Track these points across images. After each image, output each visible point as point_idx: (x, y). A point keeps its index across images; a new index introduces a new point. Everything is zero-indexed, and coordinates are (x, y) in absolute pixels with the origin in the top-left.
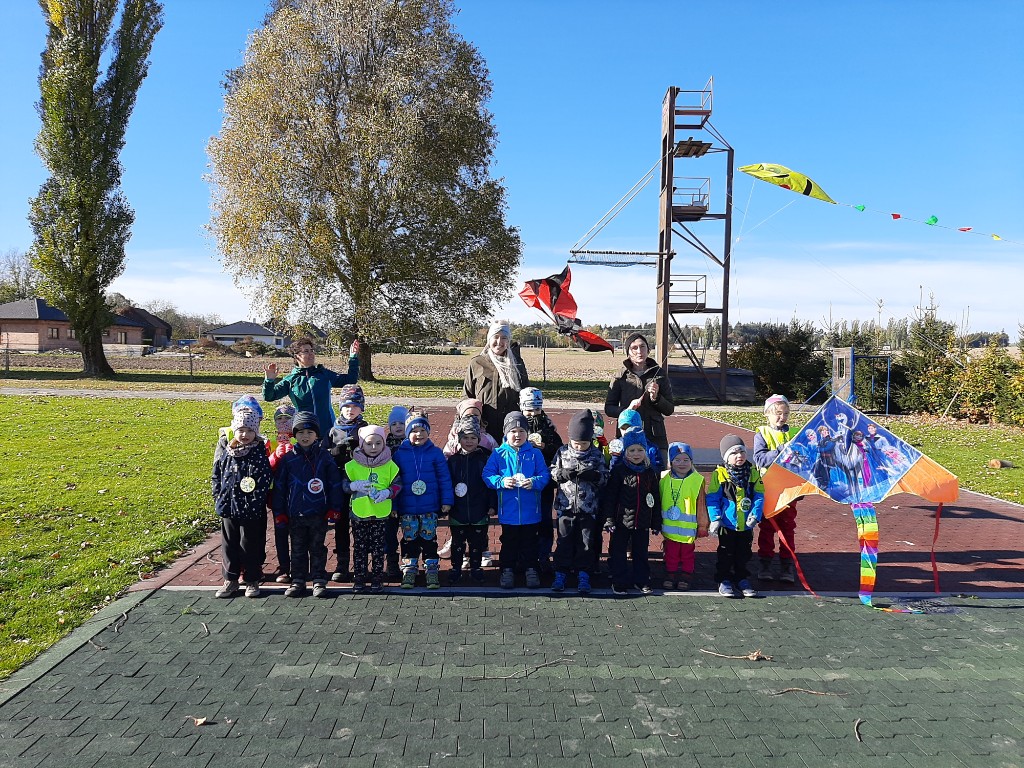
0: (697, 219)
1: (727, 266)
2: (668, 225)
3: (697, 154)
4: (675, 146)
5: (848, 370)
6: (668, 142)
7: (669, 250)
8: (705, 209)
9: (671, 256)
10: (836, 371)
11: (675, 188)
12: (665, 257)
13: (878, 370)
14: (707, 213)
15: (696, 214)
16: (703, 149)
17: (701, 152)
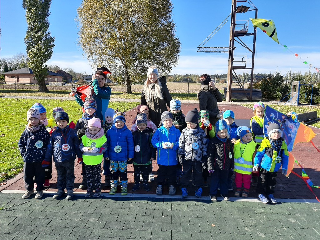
0: (243, 35)
1: (254, 52)
2: (233, 38)
3: (244, 11)
4: (236, 8)
5: (297, 89)
6: (234, 7)
7: (233, 47)
8: (247, 32)
9: (234, 49)
10: (292, 90)
11: (236, 24)
12: (232, 49)
13: (308, 89)
14: (247, 33)
15: (243, 33)
16: (247, 9)
17: (246, 10)
